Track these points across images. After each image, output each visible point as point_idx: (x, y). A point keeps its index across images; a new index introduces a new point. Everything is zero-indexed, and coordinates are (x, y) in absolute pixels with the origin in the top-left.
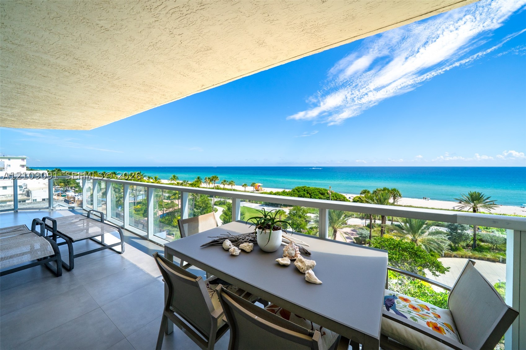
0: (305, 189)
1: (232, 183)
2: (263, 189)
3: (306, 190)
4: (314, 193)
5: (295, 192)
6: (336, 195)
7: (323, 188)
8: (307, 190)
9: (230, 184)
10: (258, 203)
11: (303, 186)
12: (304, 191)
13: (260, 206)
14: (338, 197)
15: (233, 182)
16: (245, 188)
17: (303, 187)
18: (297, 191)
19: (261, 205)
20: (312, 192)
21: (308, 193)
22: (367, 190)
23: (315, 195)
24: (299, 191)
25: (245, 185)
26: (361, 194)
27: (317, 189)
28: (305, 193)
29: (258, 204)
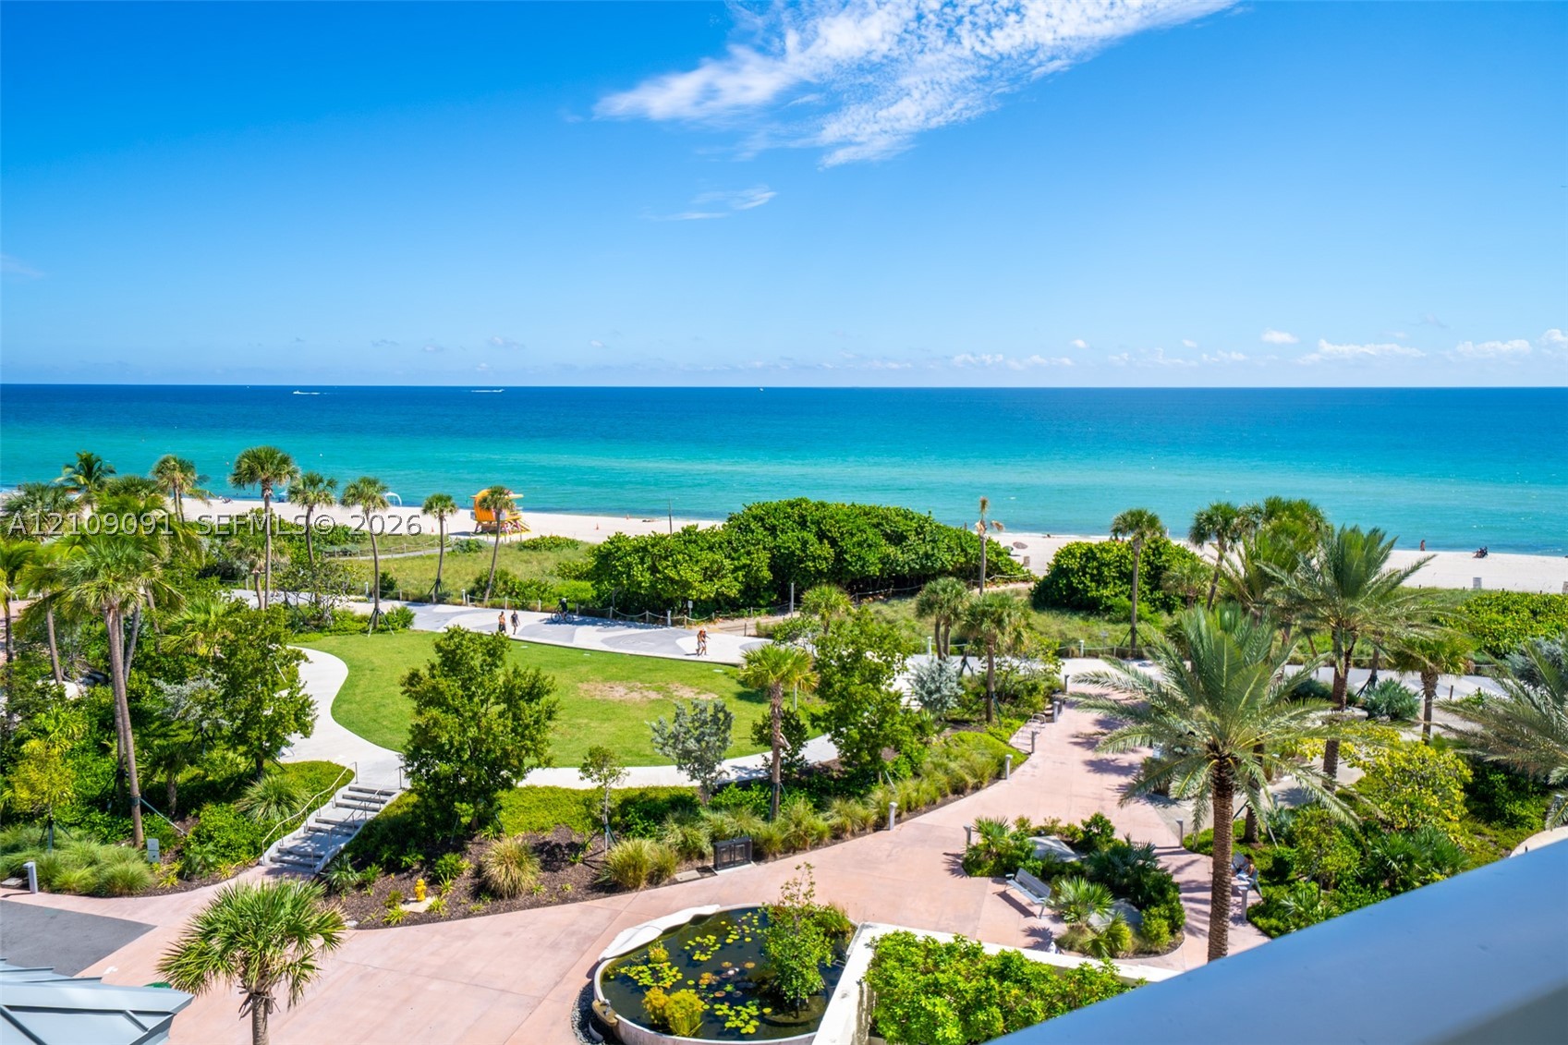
0: (802, 516)
1: (371, 491)
2: (527, 518)
3: (812, 523)
4: (852, 535)
5: (753, 532)
6: (963, 540)
7: (893, 506)
8: (818, 523)
9: (354, 496)
10: (532, 603)
11: (792, 500)
12: (803, 523)
13: (552, 621)
14: (971, 551)
15: (372, 483)
16: (441, 519)
17: (791, 505)
18: (763, 526)
19: (548, 615)
20: (844, 530)
21: (821, 536)
22: (1145, 513)
23: (860, 544)
24: (772, 530)
25: (438, 505)
26: (1116, 531)
27: (866, 514)
28: (811, 538)
29: (533, 610)
